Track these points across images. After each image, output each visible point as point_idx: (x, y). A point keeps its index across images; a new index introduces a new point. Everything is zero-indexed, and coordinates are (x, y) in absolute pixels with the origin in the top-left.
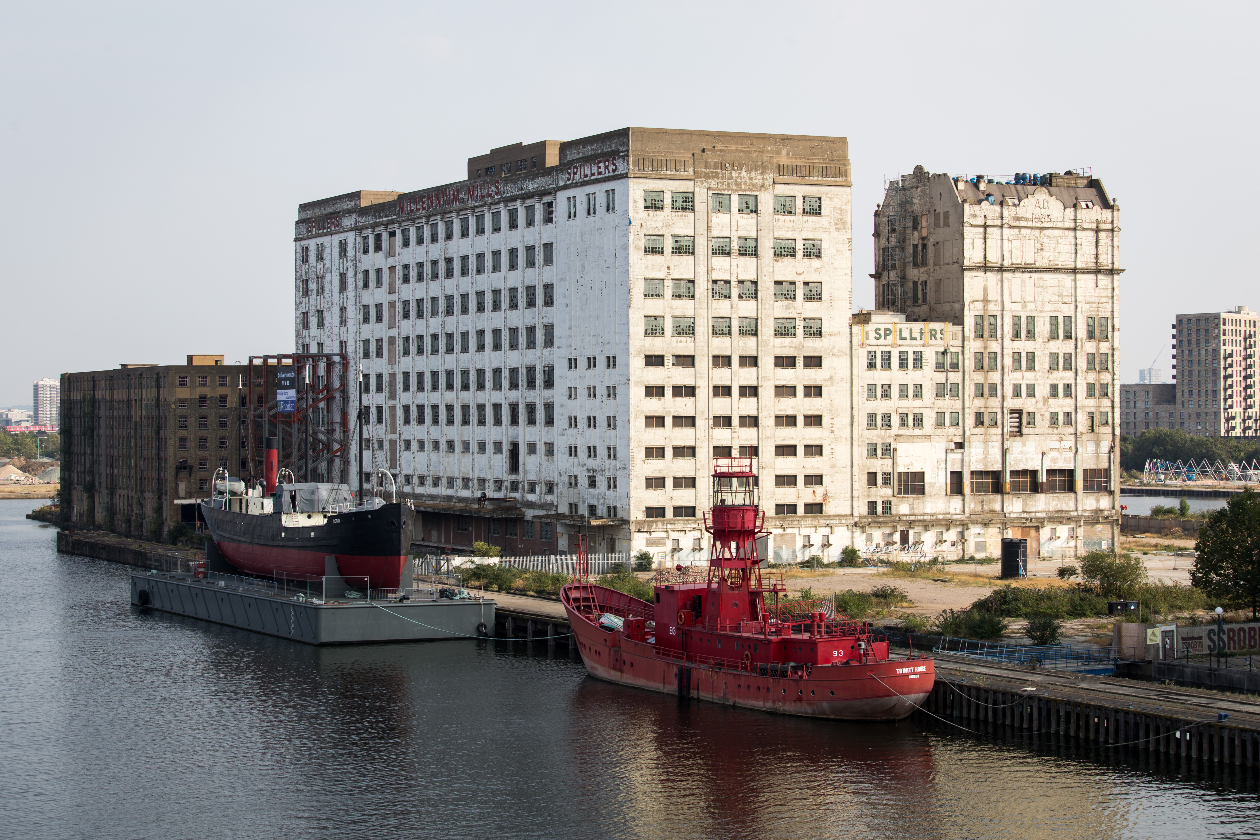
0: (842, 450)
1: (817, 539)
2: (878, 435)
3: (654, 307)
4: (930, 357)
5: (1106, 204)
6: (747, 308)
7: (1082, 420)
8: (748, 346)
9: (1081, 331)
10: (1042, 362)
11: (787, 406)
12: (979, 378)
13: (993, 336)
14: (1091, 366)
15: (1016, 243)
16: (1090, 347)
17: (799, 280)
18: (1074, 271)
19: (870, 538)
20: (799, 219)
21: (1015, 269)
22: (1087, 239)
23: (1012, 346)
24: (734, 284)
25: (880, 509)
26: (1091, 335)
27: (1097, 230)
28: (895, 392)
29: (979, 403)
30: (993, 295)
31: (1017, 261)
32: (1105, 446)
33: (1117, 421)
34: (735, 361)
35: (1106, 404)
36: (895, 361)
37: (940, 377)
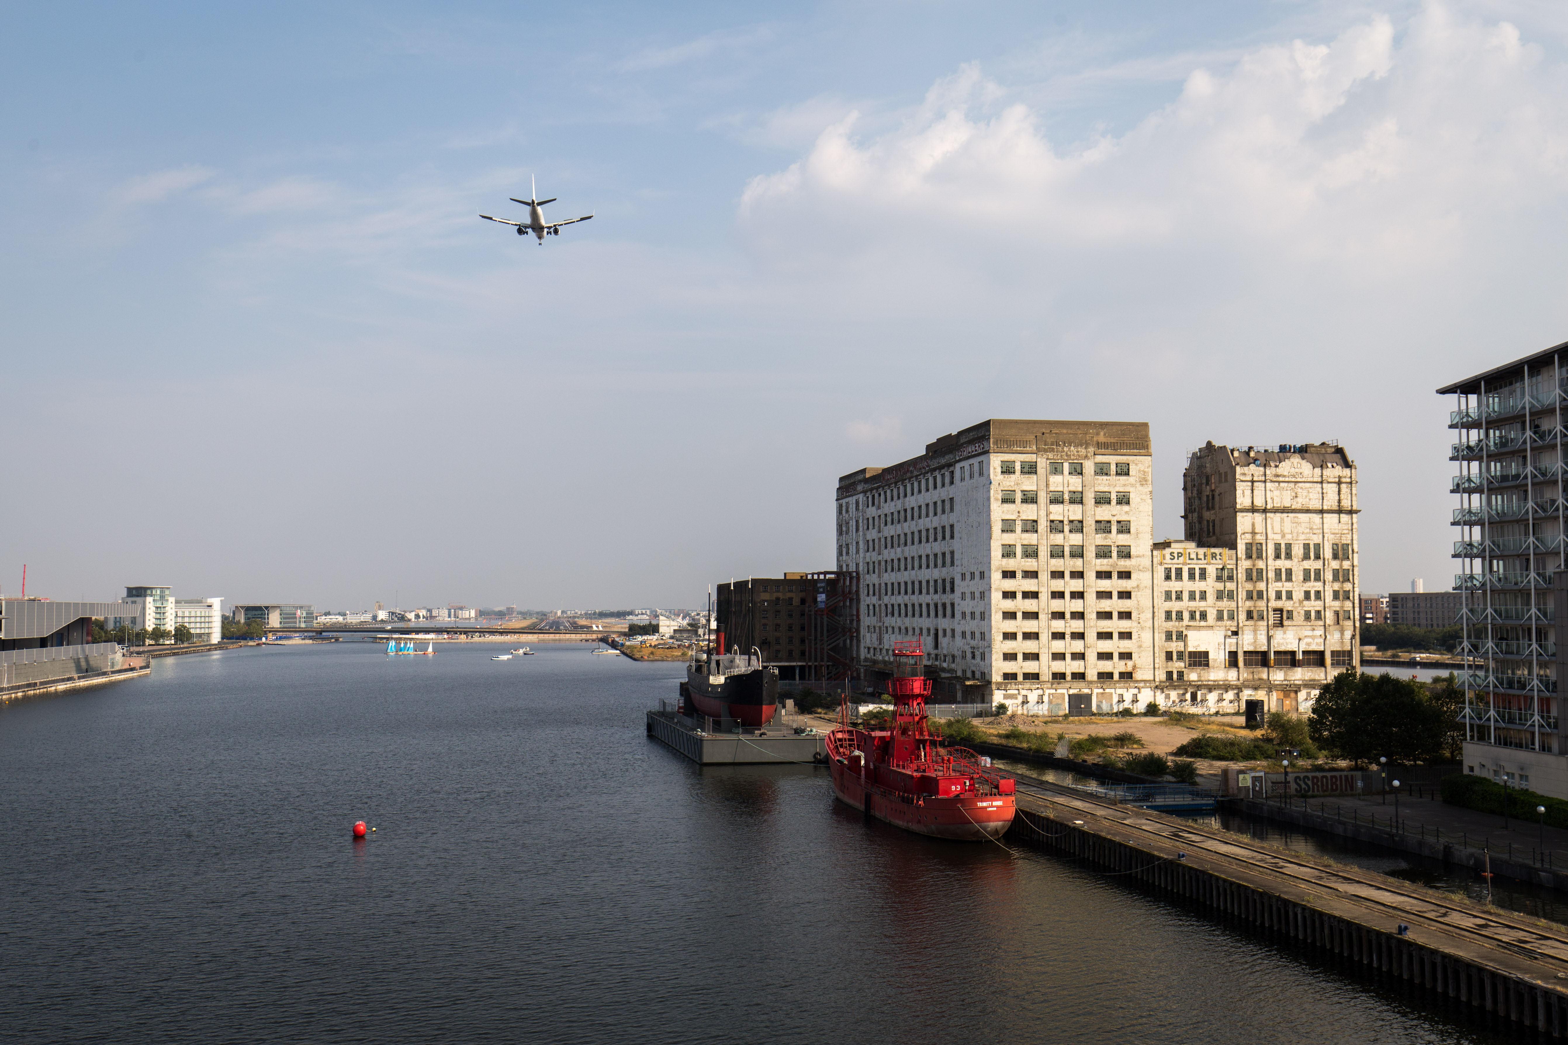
0: (1147, 636)
1: (1128, 696)
2: (1173, 626)
3: (1009, 538)
4: (1211, 571)
5: (1347, 464)
6: (1076, 539)
7: (1329, 616)
8: (1077, 564)
9: (1328, 553)
10: (1298, 575)
11: (1105, 605)
12: (1249, 586)
13: (1260, 557)
14: (1336, 578)
15: (1277, 493)
16: (1335, 564)
17: (1114, 520)
18: (1322, 512)
19: (1168, 697)
20: (1113, 478)
21: (1275, 511)
22: (1331, 490)
23: (1273, 564)
24: (1066, 522)
25: (1175, 676)
26: (1335, 557)
27: (1339, 483)
28: (1186, 596)
29: (1249, 604)
30: (1259, 528)
31: (1277, 505)
32: (1348, 634)
33: (1357, 617)
34: (1067, 575)
35: (1348, 605)
36: (1185, 575)
37: (1220, 586)
